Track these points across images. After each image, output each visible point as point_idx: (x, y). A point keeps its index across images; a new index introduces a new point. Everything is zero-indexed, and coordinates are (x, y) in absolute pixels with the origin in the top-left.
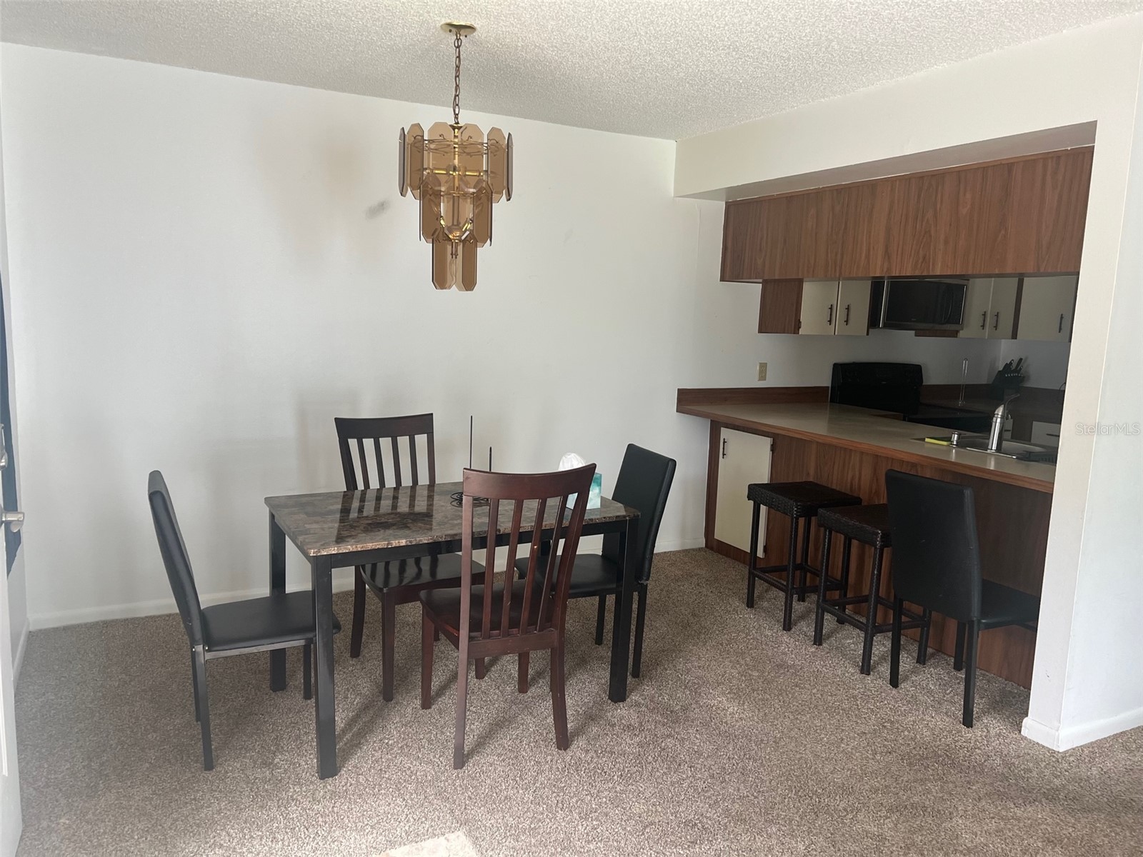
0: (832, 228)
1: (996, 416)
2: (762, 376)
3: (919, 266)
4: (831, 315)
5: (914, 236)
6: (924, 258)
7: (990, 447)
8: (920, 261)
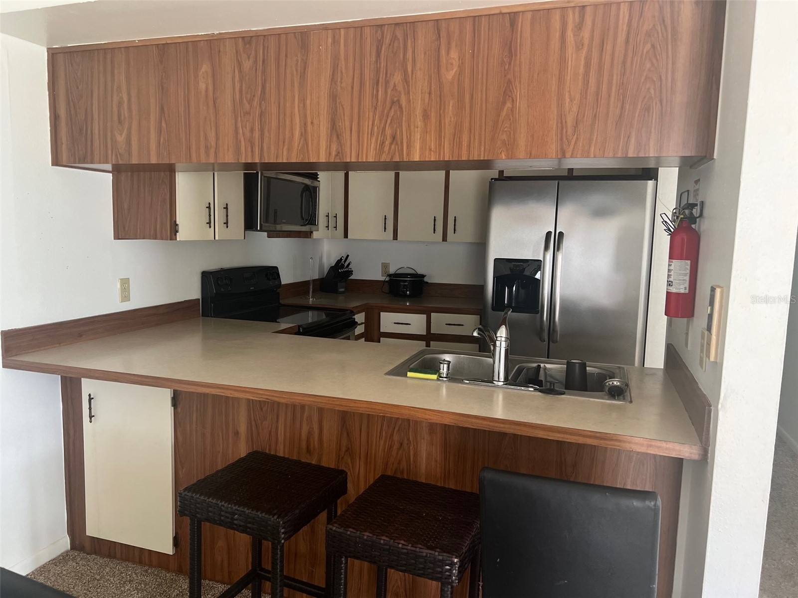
0: (241, 91)
1: (499, 339)
2: (126, 297)
3: (386, 149)
4: (210, 215)
5: (376, 108)
6: (394, 138)
7: (496, 378)
8: (387, 143)
